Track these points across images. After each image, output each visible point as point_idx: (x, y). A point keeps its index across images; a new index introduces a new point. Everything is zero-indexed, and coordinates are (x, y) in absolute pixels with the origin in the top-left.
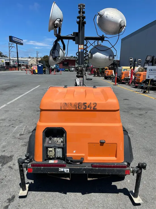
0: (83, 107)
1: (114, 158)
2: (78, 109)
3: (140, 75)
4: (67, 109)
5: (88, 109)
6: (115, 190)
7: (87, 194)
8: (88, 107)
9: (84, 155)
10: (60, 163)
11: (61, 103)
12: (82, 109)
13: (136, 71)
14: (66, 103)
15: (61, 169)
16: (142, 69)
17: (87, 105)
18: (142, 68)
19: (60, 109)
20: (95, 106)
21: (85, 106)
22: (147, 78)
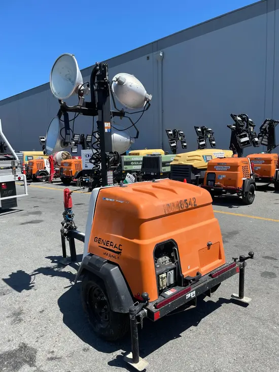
0: (185, 205)
1: (219, 261)
2: (181, 209)
3: (70, 164)
4: (172, 212)
5: (190, 207)
6: (213, 306)
7: (198, 323)
8: (190, 204)
9: (197, 268)
10: (179, 290)
11: (164, 206)
12: (185, 208)
13: (57, 158)
14: (168, 205)
15: (188, 296)
16: (65, 155)
17: (188, 202)
18: (65, 153)
19: (164, 214)
20: (195, 202)
21: (187, 203)
22: (83, 168)
